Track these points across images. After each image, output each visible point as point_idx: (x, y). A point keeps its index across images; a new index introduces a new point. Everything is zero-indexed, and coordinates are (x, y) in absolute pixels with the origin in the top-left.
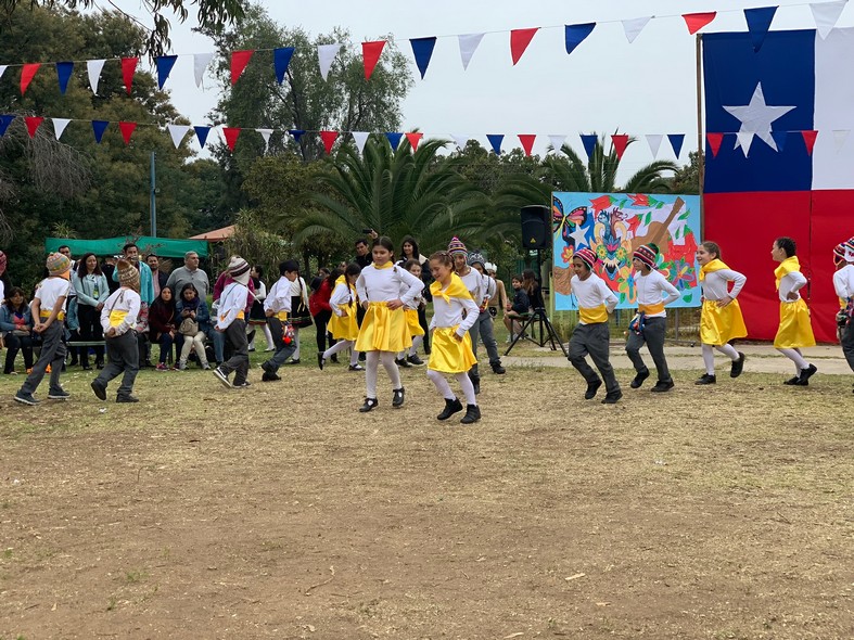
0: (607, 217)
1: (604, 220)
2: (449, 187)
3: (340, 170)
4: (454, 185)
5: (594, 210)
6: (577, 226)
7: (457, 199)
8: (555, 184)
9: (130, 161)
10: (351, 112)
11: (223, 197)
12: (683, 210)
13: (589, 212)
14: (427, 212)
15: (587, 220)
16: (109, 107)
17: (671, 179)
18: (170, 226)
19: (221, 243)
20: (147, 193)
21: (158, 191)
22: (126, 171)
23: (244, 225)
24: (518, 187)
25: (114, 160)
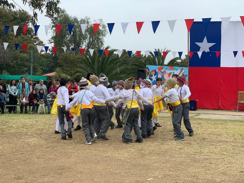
0: (162, 73)
1: (161, 74)
2: (117, 63)
3: (86, 57)
4: (119, 62)
5: (158, 71)
6: (153, 75)
7: (119, 66)
8: (147, 63)
9: (25, 53)
10: (90, 41)
11: (52, 64)
12: (183, 71)
13: (157, 71)
14: (111, 70)
15: (156, 73)
16: (20, 37)
17: (180, 62)
18: (36, 72)
19: (51, 77)
20: (30, 62)
21: (33, 62)
22: (24, 56)
23: (58, 72)
24: (137, 63)
25: (21, 52)
